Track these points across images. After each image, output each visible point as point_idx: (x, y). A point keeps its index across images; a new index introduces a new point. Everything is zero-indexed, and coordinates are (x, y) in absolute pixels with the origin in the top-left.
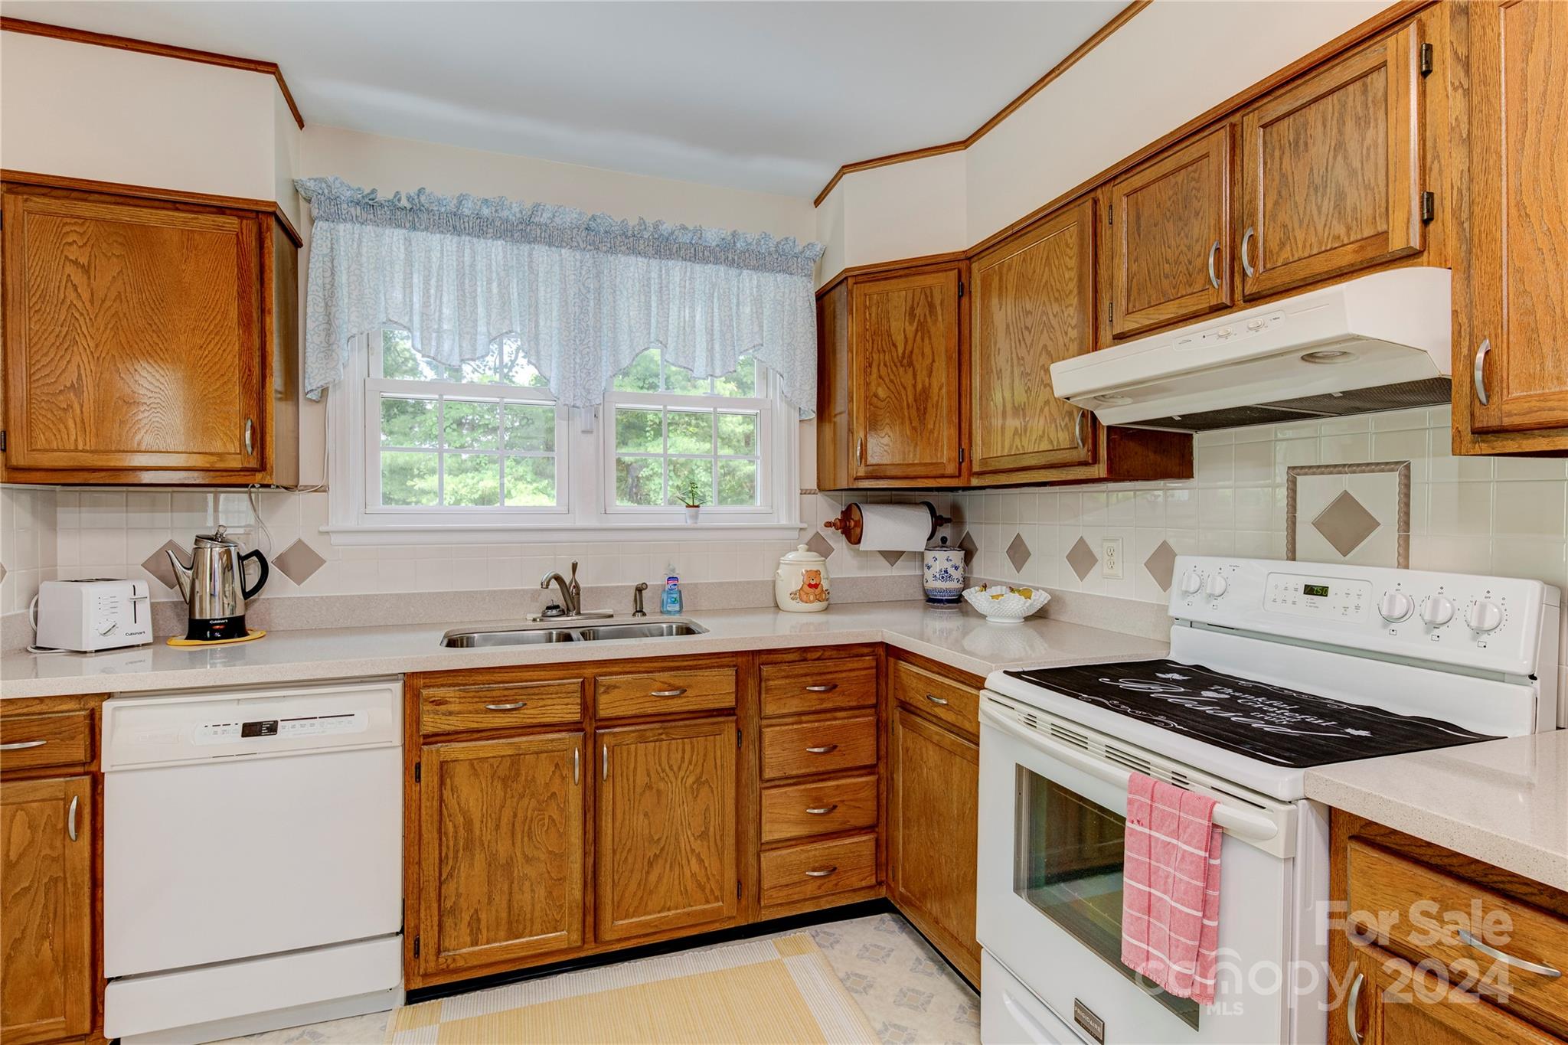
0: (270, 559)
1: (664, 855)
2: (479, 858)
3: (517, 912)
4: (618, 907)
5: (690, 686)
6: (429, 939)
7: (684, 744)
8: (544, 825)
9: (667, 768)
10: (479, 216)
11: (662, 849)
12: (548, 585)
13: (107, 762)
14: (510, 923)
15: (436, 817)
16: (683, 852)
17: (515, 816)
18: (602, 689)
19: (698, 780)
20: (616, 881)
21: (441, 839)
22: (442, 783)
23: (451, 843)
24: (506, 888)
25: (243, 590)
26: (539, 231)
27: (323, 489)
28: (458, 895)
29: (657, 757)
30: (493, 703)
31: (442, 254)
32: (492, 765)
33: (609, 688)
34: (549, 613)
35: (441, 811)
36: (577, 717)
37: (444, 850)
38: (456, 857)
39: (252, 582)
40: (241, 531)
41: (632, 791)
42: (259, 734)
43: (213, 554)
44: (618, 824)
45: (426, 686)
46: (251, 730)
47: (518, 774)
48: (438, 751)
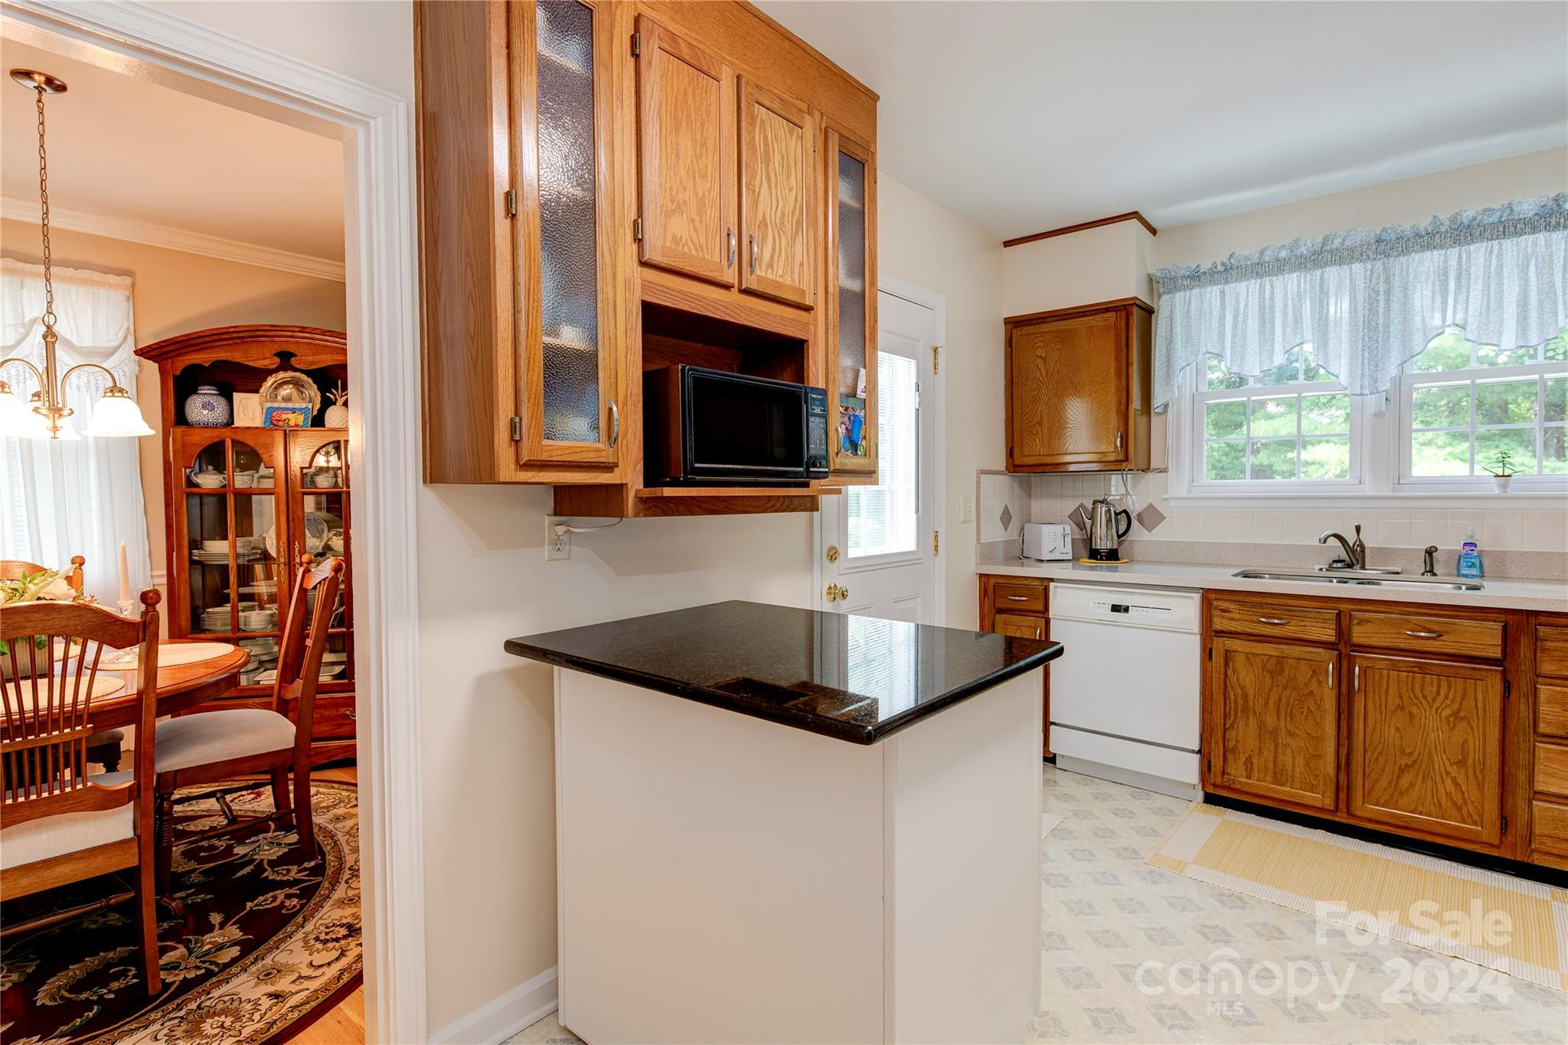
0: (1133, 516)
1: (1416, 766)
2: (1253, 723)
3: (1281, 768)
4: (1369, 794)
5: (1446, 632)
6: (1217, 762)
7: (1439, 680)
8: (1303, 712)
9: (1420, 696)
10: (1277, 260)
11: (1414, 762)
12: (1325, 541)
13: (1052, 613)
14: (1275, 773)
15: (1222, 686)
16: (1437, 771)
17: (1280, 699)
18: (1355, 622)
19: (1455, 714)
20: (1367, 773)
21: (1225, 700)
22: (1226, 664)
23: (1233, 705)
24: (1272, 747)
25: (1117, 533)
26: (1329, 256)
27: (1165, 470)
28: (1237, 742)
29: (1409, 685)
30: (1264, 617)
31: (1248, 295)
32: (1262, 661)
33: (1361, 622)
34: (1335, 565)
35: (1225, 682)
36: (1333, 639)
37: (1228, 709)
38: (1236, 716)
39: (1122, 528)
40: (1118, 498)
41: (1383, 707)
42: (1119, 611)
43: (1102, 510)
44: (1369, 729)
45: (1216, 599)
46: (1116, 608)
47: (1282, 671)
48: (1223, 643)
